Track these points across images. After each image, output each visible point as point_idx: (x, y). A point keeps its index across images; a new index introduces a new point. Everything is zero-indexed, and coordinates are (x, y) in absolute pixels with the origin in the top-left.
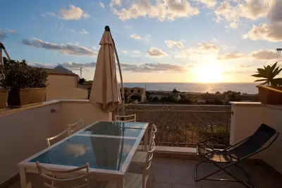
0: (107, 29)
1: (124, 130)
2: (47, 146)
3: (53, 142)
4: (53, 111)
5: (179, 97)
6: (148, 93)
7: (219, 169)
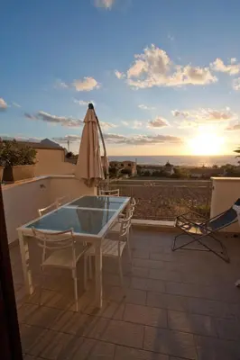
0: (91, 106)
1: (108, 204)
2: (39, 216)
3: (43, 213)
4: (42, 186)
5: (173, 172)
6: (138, 167)
7: (192, 239)
